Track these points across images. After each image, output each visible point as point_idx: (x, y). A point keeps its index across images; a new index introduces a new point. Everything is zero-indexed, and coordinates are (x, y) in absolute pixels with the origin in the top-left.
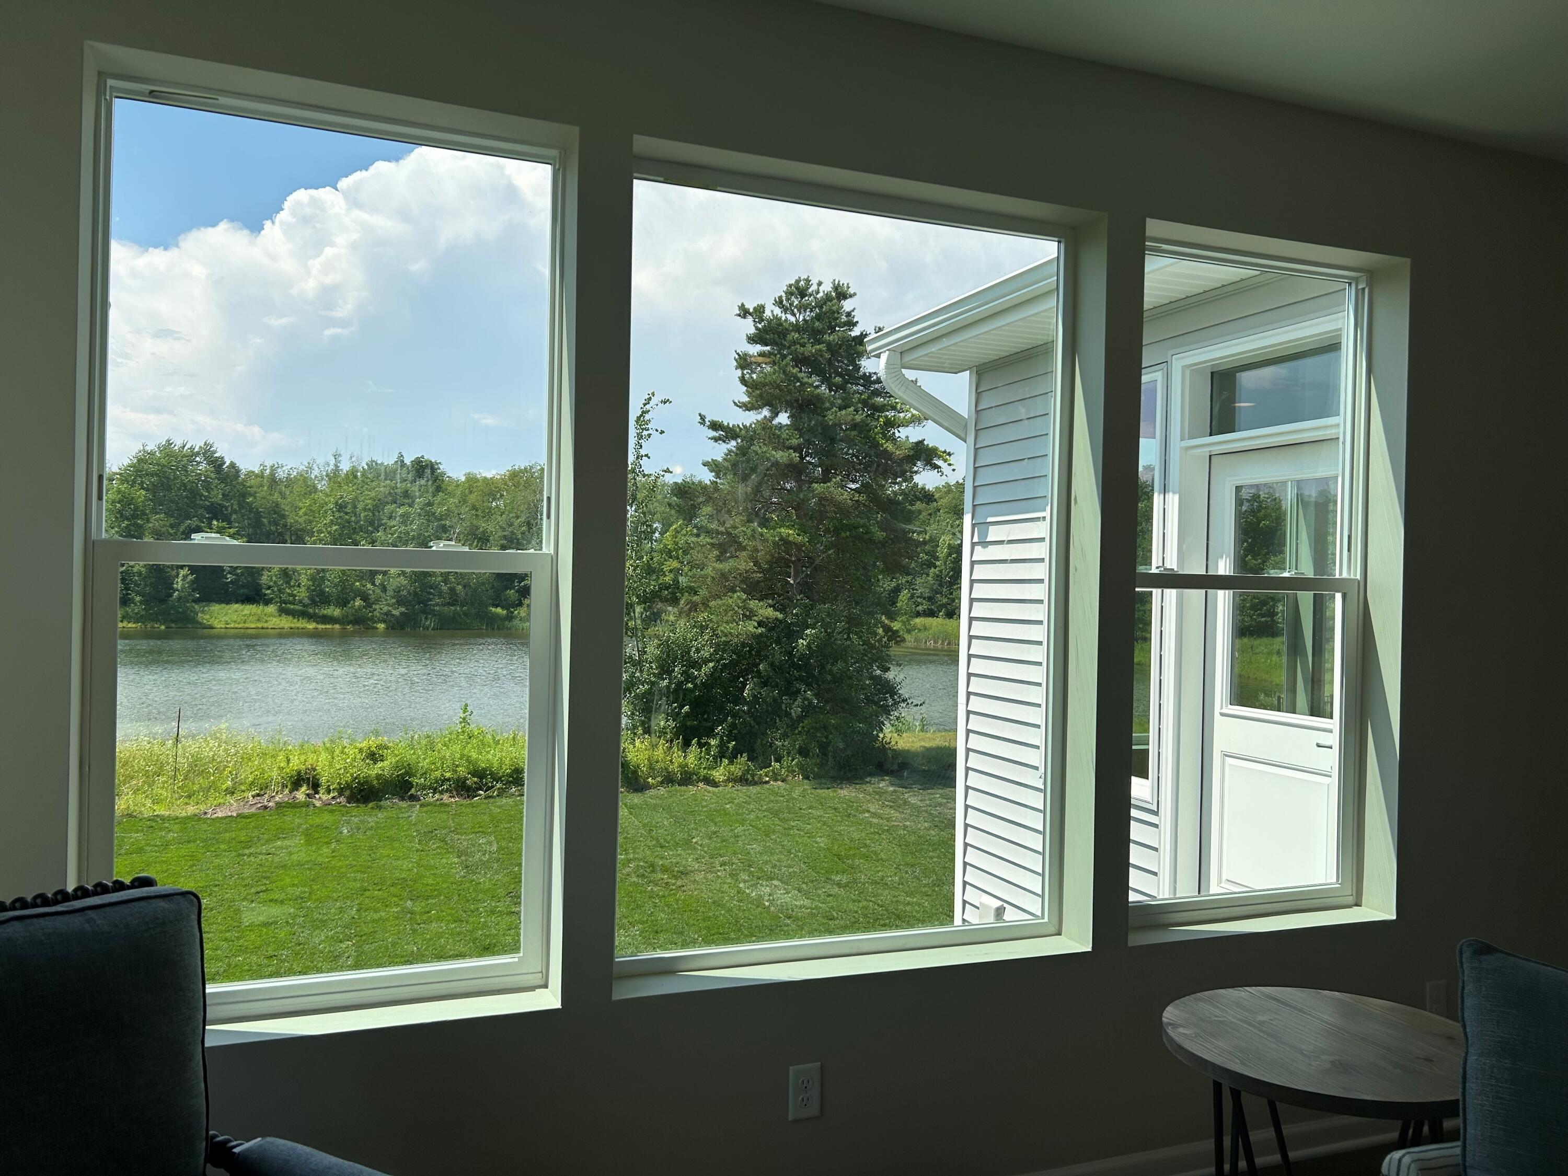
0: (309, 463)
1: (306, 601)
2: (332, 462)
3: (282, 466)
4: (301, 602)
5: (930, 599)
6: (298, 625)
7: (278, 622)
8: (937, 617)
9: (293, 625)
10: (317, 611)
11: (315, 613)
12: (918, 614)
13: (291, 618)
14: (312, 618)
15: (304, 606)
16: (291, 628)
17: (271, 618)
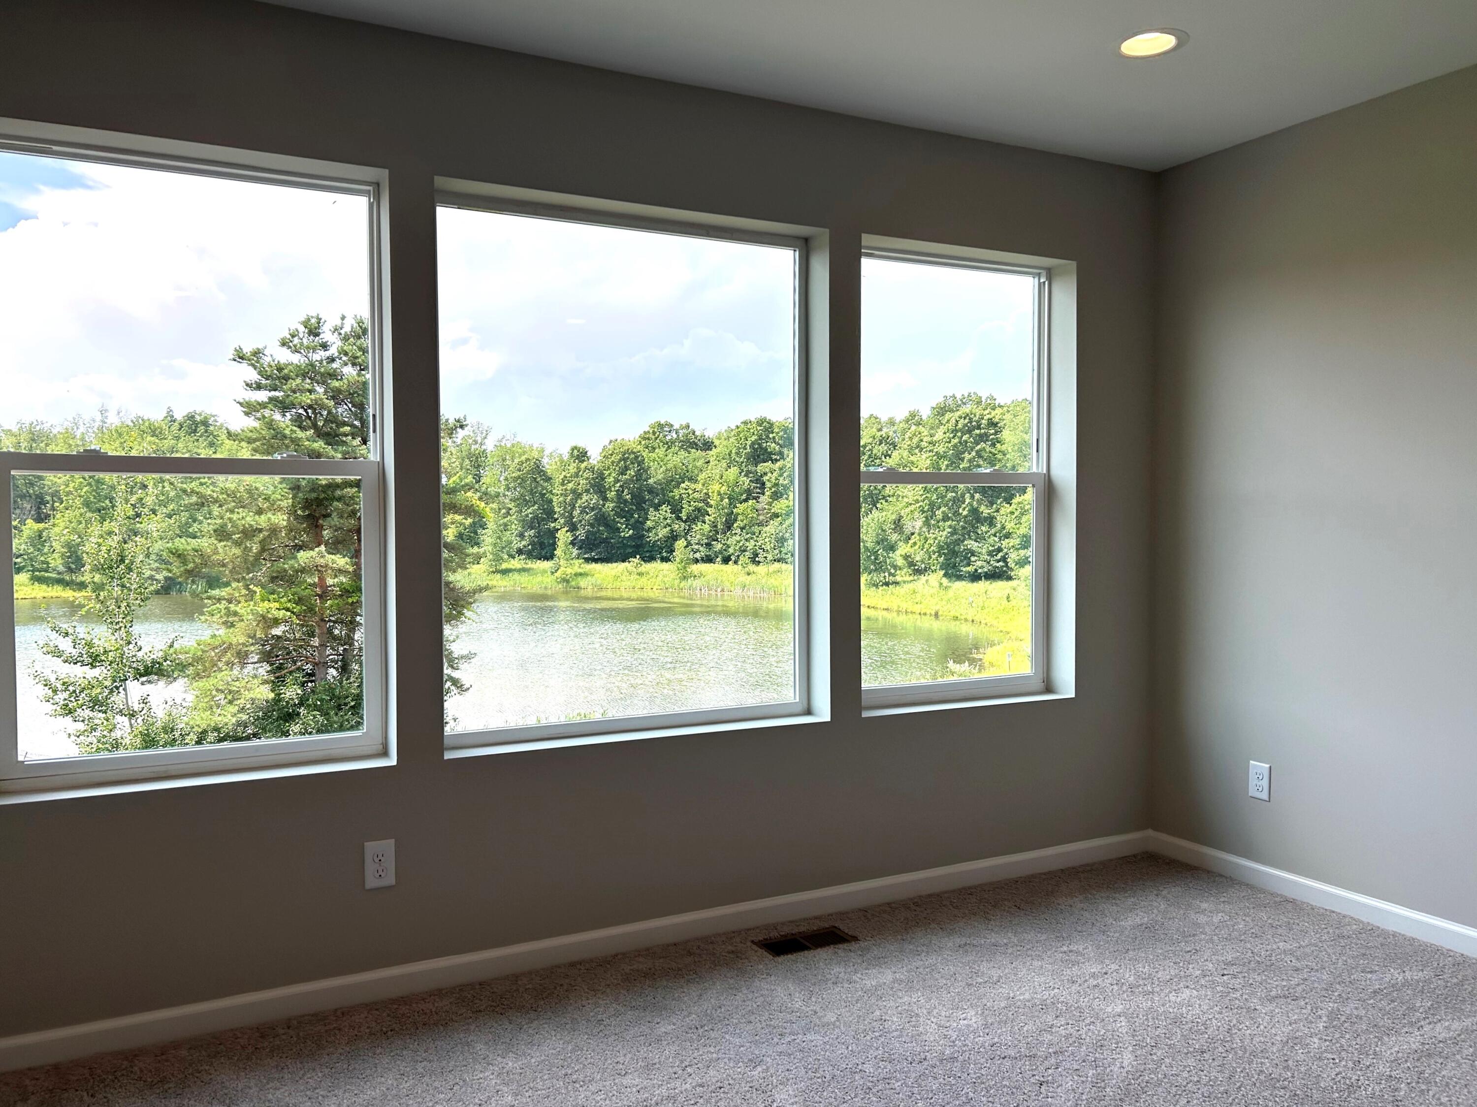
0: (74, 419)
1: (61, 568)
2: (99, 417)
3: (42, 424)
4: (54, 570)
5: (708, 545)
6: (51, 594)
7: (30, 592)
8: (714, 563)
9: (46, 595)
10: (74, 578)
11: (72, 581)
12: (696, 561)
13: (44, 587)
14: (68, 585)
15: (59, 573)
16: (44, 598)
17: (23, 587)
